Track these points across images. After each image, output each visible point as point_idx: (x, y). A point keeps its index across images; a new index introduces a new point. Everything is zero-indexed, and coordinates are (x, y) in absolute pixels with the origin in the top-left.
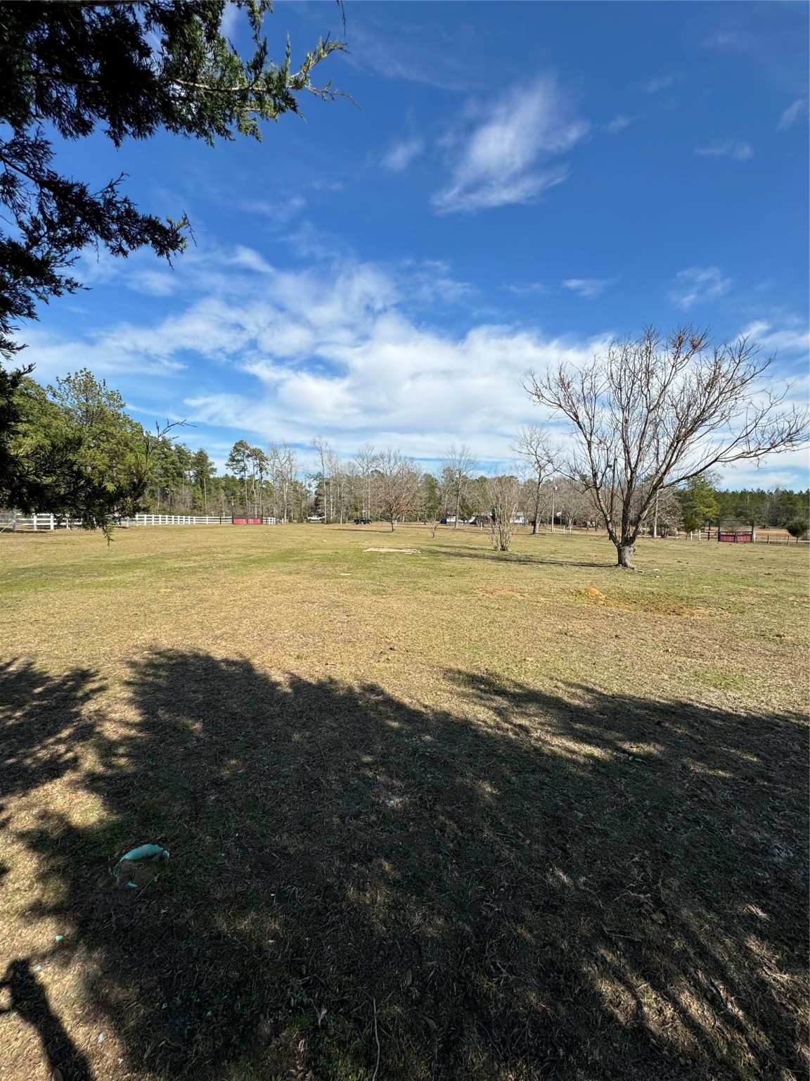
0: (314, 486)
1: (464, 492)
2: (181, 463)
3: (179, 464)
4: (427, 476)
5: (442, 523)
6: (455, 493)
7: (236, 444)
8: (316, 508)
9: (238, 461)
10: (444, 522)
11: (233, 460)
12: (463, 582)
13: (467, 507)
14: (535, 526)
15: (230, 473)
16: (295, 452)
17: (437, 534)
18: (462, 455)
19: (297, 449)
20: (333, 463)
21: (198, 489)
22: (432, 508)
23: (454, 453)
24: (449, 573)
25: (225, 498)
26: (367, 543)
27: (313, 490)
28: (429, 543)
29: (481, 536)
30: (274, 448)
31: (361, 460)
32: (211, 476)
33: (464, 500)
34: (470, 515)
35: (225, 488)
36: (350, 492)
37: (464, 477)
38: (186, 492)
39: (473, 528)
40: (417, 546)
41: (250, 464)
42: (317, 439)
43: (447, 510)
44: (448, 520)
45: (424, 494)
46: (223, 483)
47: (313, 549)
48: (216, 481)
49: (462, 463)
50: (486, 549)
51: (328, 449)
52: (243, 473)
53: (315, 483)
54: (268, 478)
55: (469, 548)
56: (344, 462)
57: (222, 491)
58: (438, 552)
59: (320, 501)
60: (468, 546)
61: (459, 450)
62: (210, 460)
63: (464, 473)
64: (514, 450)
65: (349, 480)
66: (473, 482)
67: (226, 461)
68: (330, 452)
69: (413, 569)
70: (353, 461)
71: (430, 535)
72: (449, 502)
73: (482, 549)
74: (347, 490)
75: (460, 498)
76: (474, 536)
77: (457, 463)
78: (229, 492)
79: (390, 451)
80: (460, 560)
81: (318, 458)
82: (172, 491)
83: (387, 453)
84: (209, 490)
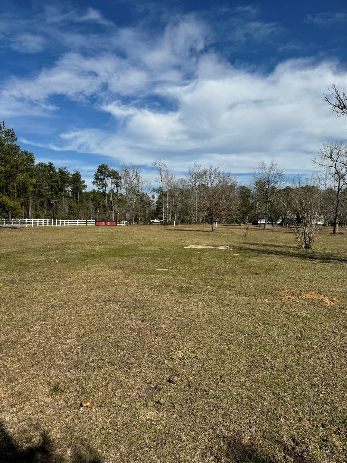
0: (156, 197)
1: (273, 199)
2: (62, 181)
3: (60, 182)
4: (243, 188)
5: (253, 224)
6: (265, 200)
7: (99, 167)
8: (157, 214)
9: (101, 180)
10: (255, 223)
11: (97, 178)
12: (267, 281)
13: (275, 211)
14: (335, 227)
15: (96, 189)
16: (140, 172)
17: (249, 233)
18: (271, 169)
19: (142, 170)
20: (169, 179)
21: (74, 201)
22: (245, 213)
23: (265, 168)
24: (255, 270)
25: (92, 207)
26: (189, 241)
27: (155, 200)
28: (241, 241)
29: (287, 235)
30: (126, 170)
31: (190, 176)
32: (83, 191)
33: (272, 206)
34: (277, 218)
35: (93, 200)
36: (182, 201)
37: (273, 187)
38: (65, 203)
39: (280, 228)
40: (231, 243)
41: (109, 181)
42: (158, 161)
43: (258, 214)
44: (259, 222)
45: (239, 202)
46: (92, 196)
47: (145, 245)
48: (87, 194)
49: (271, 176)
50: (291, 247)
51: (165, 169)
52: (104, 188)
53: (157, 195)
54: (122, 191)
55: (275, 246)
56: (178, 178)
57: (91, 202)
58: (247, 249)
59: (160, 208)
60: (275, 244)
61: (268, 165)
62: (82, 179)
63: (272, 184)
64: (316, 163)
65: (182, 192)
66: (280, 191)
67: (93, 180)
68: (167, 171)
69: (223, 265)
70: (185, 178)
71: (243, 234)
72: (259, 207)
73: (287, 247)
74: (180, 199)
75: (268, 204)
76: (280, 235)
77: (267, 177)
78: (96, 203)
79: (211, 168)
80: (267, 257)
81: (158, 176)
82: (55, 202)
83: (208, 169)
84: (82, 201)
